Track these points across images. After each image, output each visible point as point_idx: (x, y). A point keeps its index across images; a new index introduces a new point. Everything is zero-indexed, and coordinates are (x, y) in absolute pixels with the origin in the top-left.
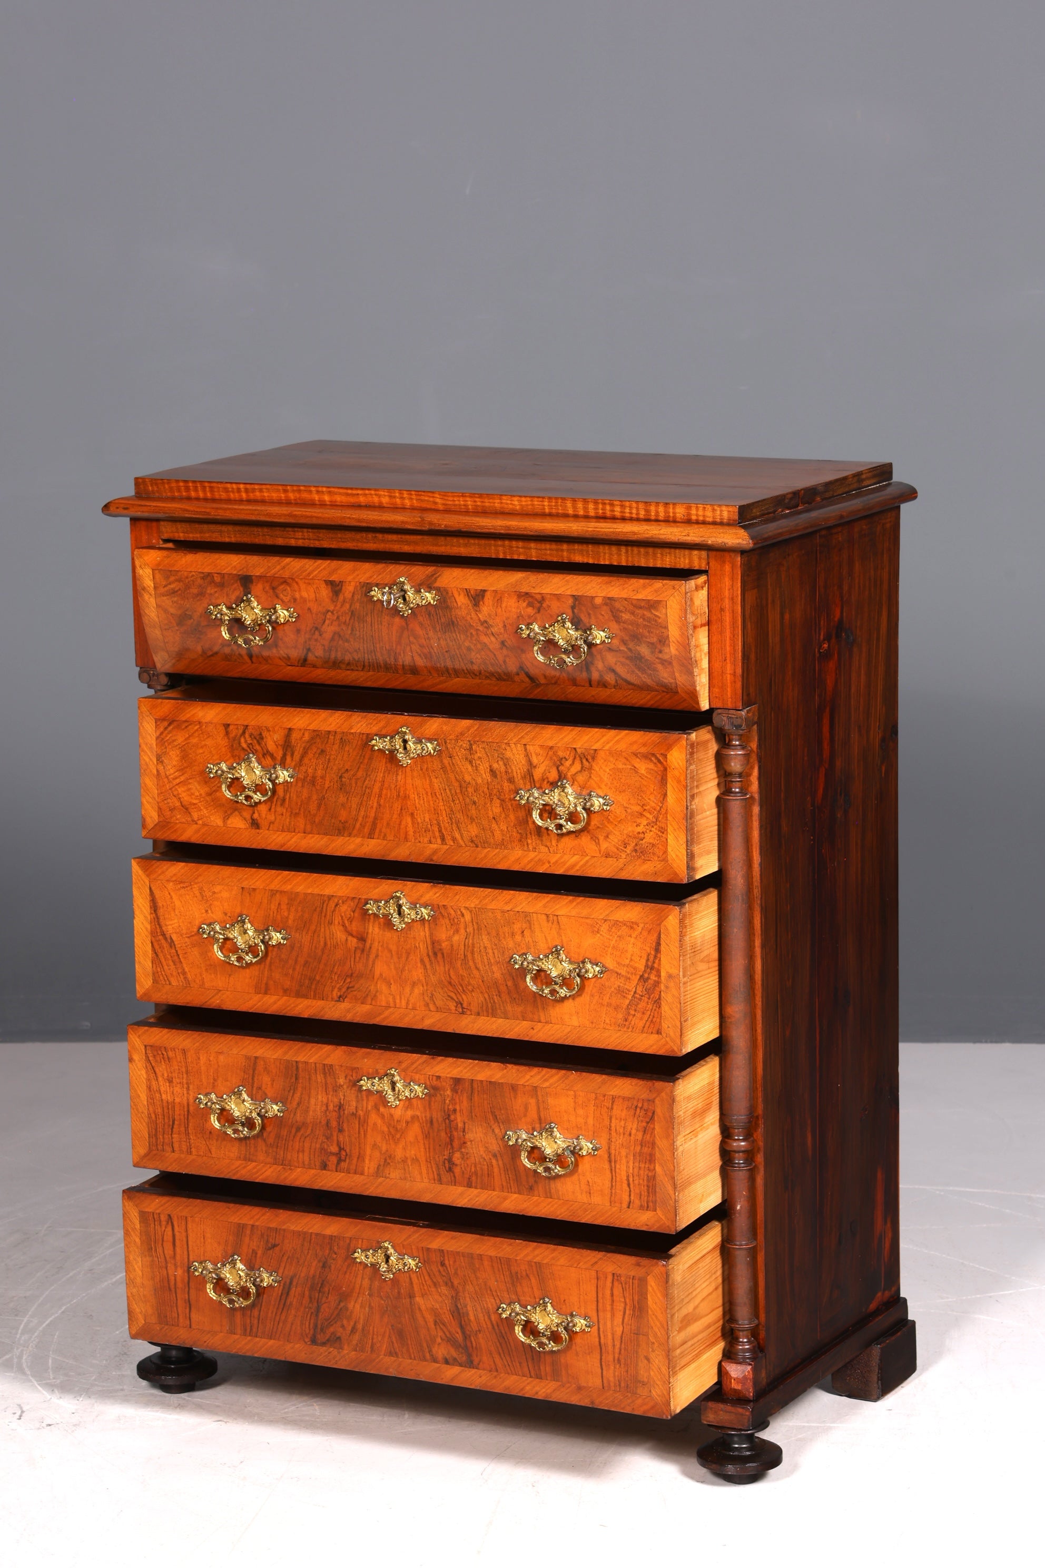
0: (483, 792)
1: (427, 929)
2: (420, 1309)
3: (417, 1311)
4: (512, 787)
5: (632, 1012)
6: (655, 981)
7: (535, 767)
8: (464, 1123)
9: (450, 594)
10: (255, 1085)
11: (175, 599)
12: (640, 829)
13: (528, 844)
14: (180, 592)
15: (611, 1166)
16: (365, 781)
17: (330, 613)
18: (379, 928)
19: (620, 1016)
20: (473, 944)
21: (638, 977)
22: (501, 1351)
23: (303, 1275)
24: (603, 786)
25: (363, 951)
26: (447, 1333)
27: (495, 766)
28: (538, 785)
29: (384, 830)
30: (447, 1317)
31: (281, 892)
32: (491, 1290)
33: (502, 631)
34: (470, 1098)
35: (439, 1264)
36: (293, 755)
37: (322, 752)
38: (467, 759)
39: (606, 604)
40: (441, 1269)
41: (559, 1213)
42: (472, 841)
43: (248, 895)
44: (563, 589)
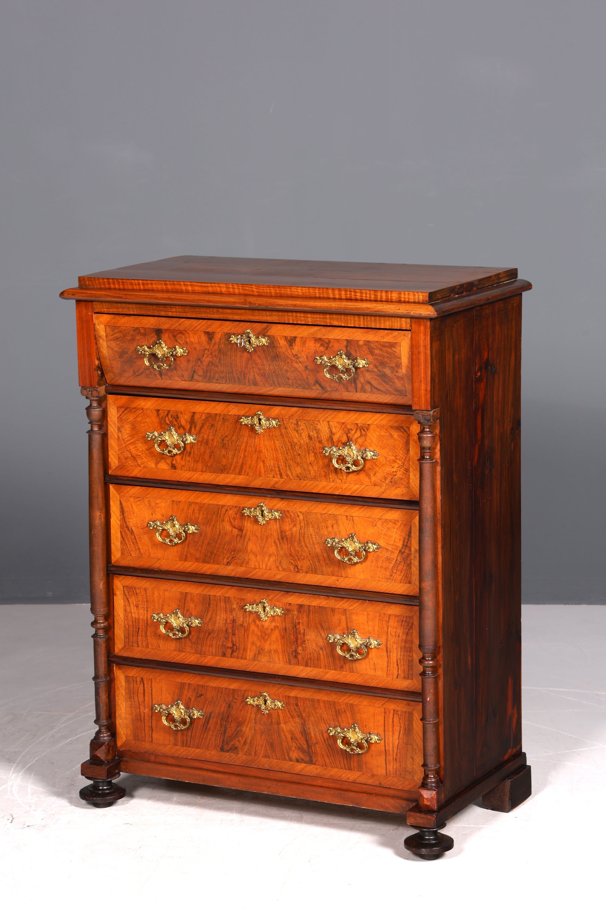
0: (304, 448)
1: (278, 524)
2: (283, 731)
3: (282, 732)
4: (321, 446)
5: (395, 571)
6: (408, 553)
7: (334, 434)
8: (304, 630)
9: (276, 339)
10: (186, 609)
11: (118, 343)
12: (394, 470)
13: (329, 478)
14: (120, 338)
15: (388, 654)
16: (236, 442)
17: (207, 350)
18: (251, 523)
19: (388, 573)
20: (304, 533)
21: (398, 551)
22: (329, 755)
23: (217, 712)
24: (373, 445)
25: (241, 536)
26: (298, 745)
27: (311, 433)
28: (335, 444)
29: (247, 470)
30: (298, 735)
31: (195, 503)
32: (324, 720)
33: (306, 360)
34: (308, 616)
35: (295, 705)
36: (195, 427)
37: (212, 425)
38: (295, 430)
39: (365, 345)
40: (296, 708)
41: (357, 681)
42: (298, 477)
43: (176, 505)
44: (341, 336)
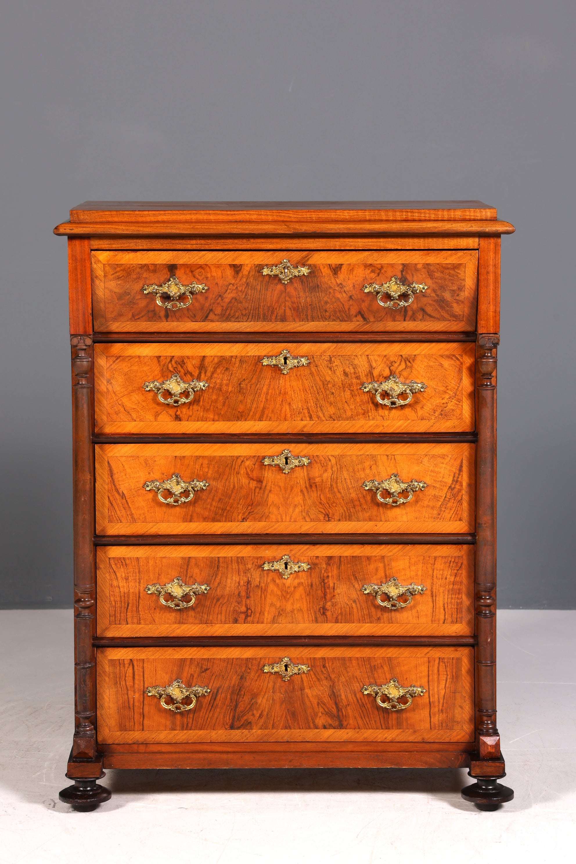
0: (339, 386)
1: (305, 471)
2: (308, 696)
3: (306, 698)
4: (358, 381)
5: (443, 509)
6: (459, 489)
7: (374, 368)
8: (334, 584)
9: (318, 268)
10: (188, 575)
11: (119, 282)
12: (444, 401)
13: (369, 416)
14: (123, 278)
15: (433, 599)
16: (256, 385)
17: (231, 285)
18: (272, 474)
19: (435, 512)
20: (337, 478)
21: (448, 487)
22: (363, 716)
23: (226, 686)
24: (420, 377)
25: (261, 488)
26: (326, 709)
27: (347, 370)
28: (376, 380)
29: (270, 415)
30: (326, 699)
31: (203, 457)
32: (357, 678)
33: (352, 289)
34: (339, 568)
35: (322, 667)
36: (205, 373)
37: (227, 369)
38: (327, 367)
39: (425, 268)
40: (323, 670)
41: (397, 632)
42: (331, 417)
43: (179, 461)
44: (396, 260)
